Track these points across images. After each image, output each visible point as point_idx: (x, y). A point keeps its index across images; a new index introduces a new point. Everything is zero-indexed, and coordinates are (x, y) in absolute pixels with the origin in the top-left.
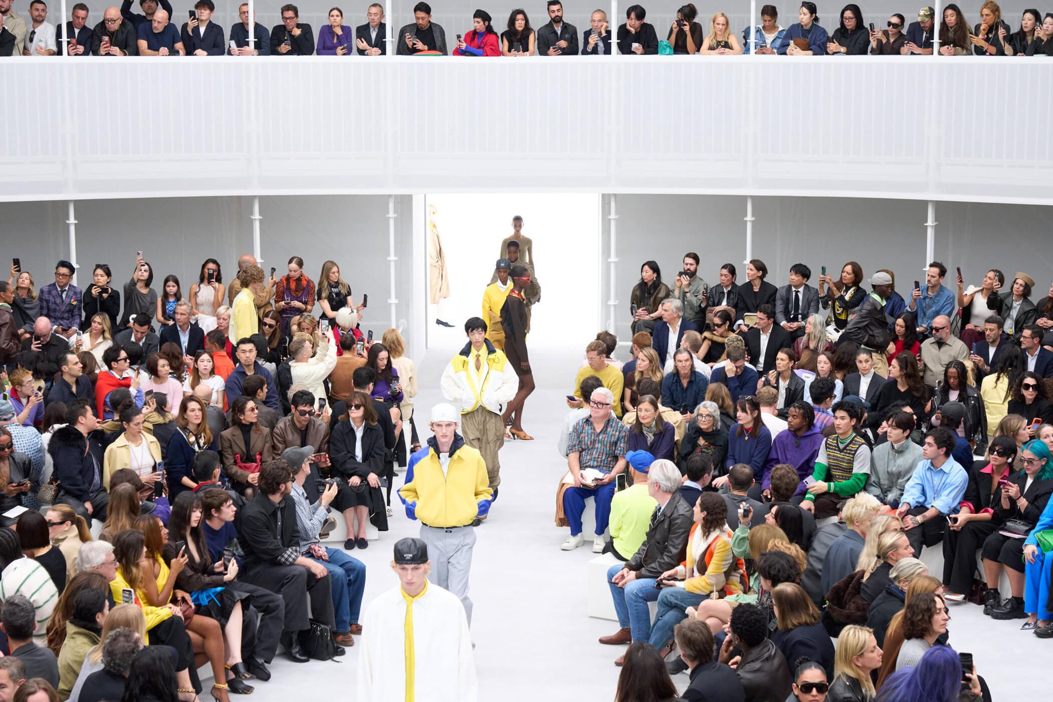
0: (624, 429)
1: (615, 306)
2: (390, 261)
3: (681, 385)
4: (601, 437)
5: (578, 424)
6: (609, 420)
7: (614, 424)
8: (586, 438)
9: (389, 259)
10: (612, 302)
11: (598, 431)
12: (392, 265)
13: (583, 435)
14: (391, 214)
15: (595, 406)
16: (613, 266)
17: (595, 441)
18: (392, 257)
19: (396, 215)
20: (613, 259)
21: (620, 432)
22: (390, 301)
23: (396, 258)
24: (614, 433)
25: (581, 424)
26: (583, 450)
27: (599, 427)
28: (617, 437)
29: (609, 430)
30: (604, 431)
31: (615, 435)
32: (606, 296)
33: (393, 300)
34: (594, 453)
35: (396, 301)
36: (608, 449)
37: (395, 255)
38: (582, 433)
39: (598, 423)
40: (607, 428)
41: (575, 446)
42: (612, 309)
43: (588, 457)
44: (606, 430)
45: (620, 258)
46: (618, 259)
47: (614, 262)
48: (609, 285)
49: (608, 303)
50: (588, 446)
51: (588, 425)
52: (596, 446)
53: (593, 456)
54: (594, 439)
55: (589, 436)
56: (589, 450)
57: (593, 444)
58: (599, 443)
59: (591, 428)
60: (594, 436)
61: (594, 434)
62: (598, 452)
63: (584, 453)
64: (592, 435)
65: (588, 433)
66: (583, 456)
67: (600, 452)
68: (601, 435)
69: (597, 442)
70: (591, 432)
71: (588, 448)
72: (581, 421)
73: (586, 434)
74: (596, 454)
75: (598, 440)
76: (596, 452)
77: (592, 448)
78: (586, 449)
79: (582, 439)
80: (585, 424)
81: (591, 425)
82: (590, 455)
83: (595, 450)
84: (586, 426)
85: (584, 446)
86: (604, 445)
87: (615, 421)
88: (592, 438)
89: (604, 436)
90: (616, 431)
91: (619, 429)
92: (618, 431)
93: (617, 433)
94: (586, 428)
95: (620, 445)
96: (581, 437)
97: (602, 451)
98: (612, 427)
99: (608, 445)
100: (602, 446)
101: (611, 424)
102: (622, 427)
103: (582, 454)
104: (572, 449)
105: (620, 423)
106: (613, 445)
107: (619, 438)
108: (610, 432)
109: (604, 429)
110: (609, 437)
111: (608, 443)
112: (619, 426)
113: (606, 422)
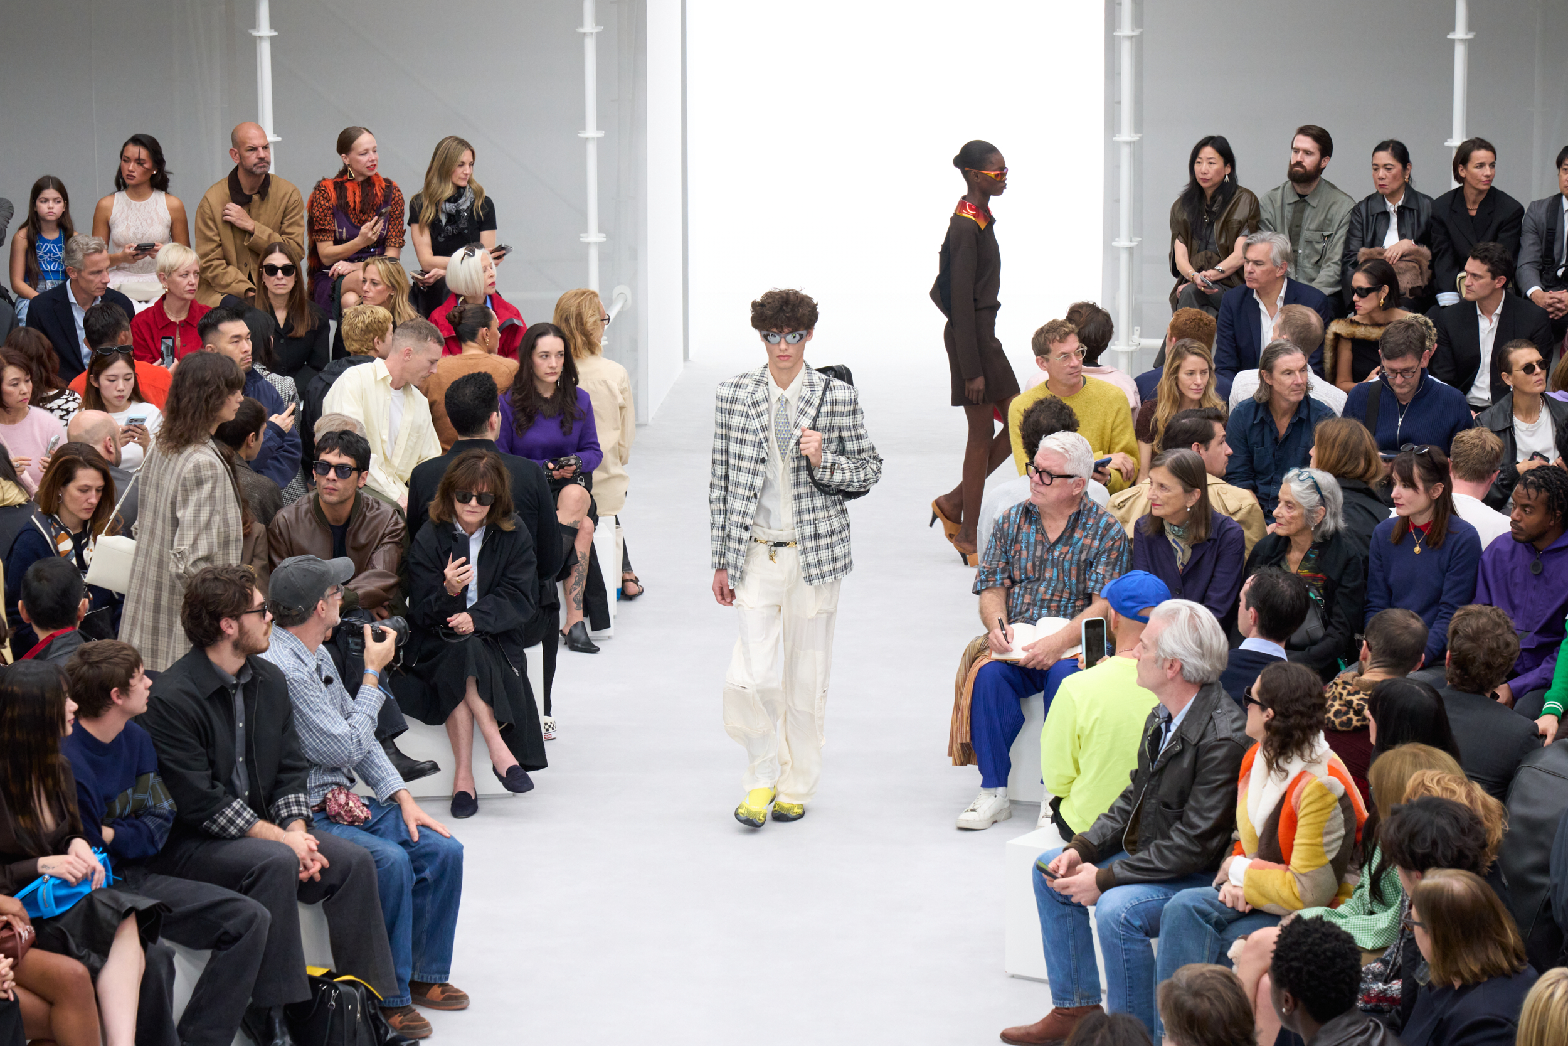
0: (1113, 532)
1: (1130, 250)
2: (586, 140)
3: (1273, 430)
4: (1056, 553)
5: (1005, 518)
6: (1078, 514)
7: (1090, 523)
8: (1024, 554)
9: (582, 135)
10: (1123, 242)
11: (1053, 536)
12: (592, 151)
14: (589, 26)
15: (1038, 478)
16: (1125, 152)
17: (1043, 562)
18: (592, 131)
19: (599, 29)
20: (1126, 135)
21: (1101, 540)
22: (585, 238)
23: (601, 134)
24: (1089, 541)
25: (1012, 518)
26: (1014, 583)
27: (1054, 529)
28: (1094, 551)
29: (1077, 535)
30: (1066, 537)
31: (1090, 547)
32: (1111, 233)
33: (593, 236)
34: (1042, 589)
35: (602, 238)
36: (1074, 581)
37: (599, 126)
38: (1015, 541)
39: (1054, 520)
40: (1073, 530)
41: (993, 573)
42: (1124, 257)
43: (1027, 599)
44: (1071, 536)
45: (1140, 135)
46: (1135, 138)
47: (1130, 143)
48: (1118, 201)
49: (1114, 244)
50: (1026, 574)
51: (1030, 523)
52: (1047, 575)
53: (1039, 597)
54: (1041, 556)
55: (1031, 548)
56: (1029, 582)
57: (1040, 570)
58: (1053, 568)
59: (1037, 529)
60: (1042, 549)
61: (1043, 545)
62: (1051, 588)
63: (1017, 589)
64: (1039, 548)
65: (1028, 542)
66: (1016, 596)
67: (1055, 588)
68: (1059, 545)
69: (1049, 564)
70: (1036, 541)
71: (1028, 578)
72: (1013, 512)
73: (1023, 545)
74: (1045, 592)
75: (1052, 559)
76: (1047, 589)
77: (1038, 579)
78: (1022, 581)
79: (1014, 557)
80: (1023, 520)
81: (1036, 520)
82: (1031, 594)
83: (1045, 583)
84: (1026, 525)
85: (1017, 574)
86: (1063, 572)
87: (1093, 515)
88: (1038, 554)
89: (1065, 549)
90: (1094, 539)
91: (1099, 533)
92: (1098, 537)
93: (1096, 543)
94: (1024, 530)
95: (1096, 568)
96: (1012, 552)
97: (1060, 586)
98: (1084, 528)
99: (1074, 572)
100: (1061, 575)
101: (1084, 520)
102: (1109, 526)
103: (1014, 593)
104: (988, 581)
105: (1104, 519)
106: (1085, 570)
107: (1098, 554)
108: (1080, 539)
109: (1067, 534)
110: (1077, 551)
111: (1074, 567)
112: (1102, 525)
113: (1073, 517)
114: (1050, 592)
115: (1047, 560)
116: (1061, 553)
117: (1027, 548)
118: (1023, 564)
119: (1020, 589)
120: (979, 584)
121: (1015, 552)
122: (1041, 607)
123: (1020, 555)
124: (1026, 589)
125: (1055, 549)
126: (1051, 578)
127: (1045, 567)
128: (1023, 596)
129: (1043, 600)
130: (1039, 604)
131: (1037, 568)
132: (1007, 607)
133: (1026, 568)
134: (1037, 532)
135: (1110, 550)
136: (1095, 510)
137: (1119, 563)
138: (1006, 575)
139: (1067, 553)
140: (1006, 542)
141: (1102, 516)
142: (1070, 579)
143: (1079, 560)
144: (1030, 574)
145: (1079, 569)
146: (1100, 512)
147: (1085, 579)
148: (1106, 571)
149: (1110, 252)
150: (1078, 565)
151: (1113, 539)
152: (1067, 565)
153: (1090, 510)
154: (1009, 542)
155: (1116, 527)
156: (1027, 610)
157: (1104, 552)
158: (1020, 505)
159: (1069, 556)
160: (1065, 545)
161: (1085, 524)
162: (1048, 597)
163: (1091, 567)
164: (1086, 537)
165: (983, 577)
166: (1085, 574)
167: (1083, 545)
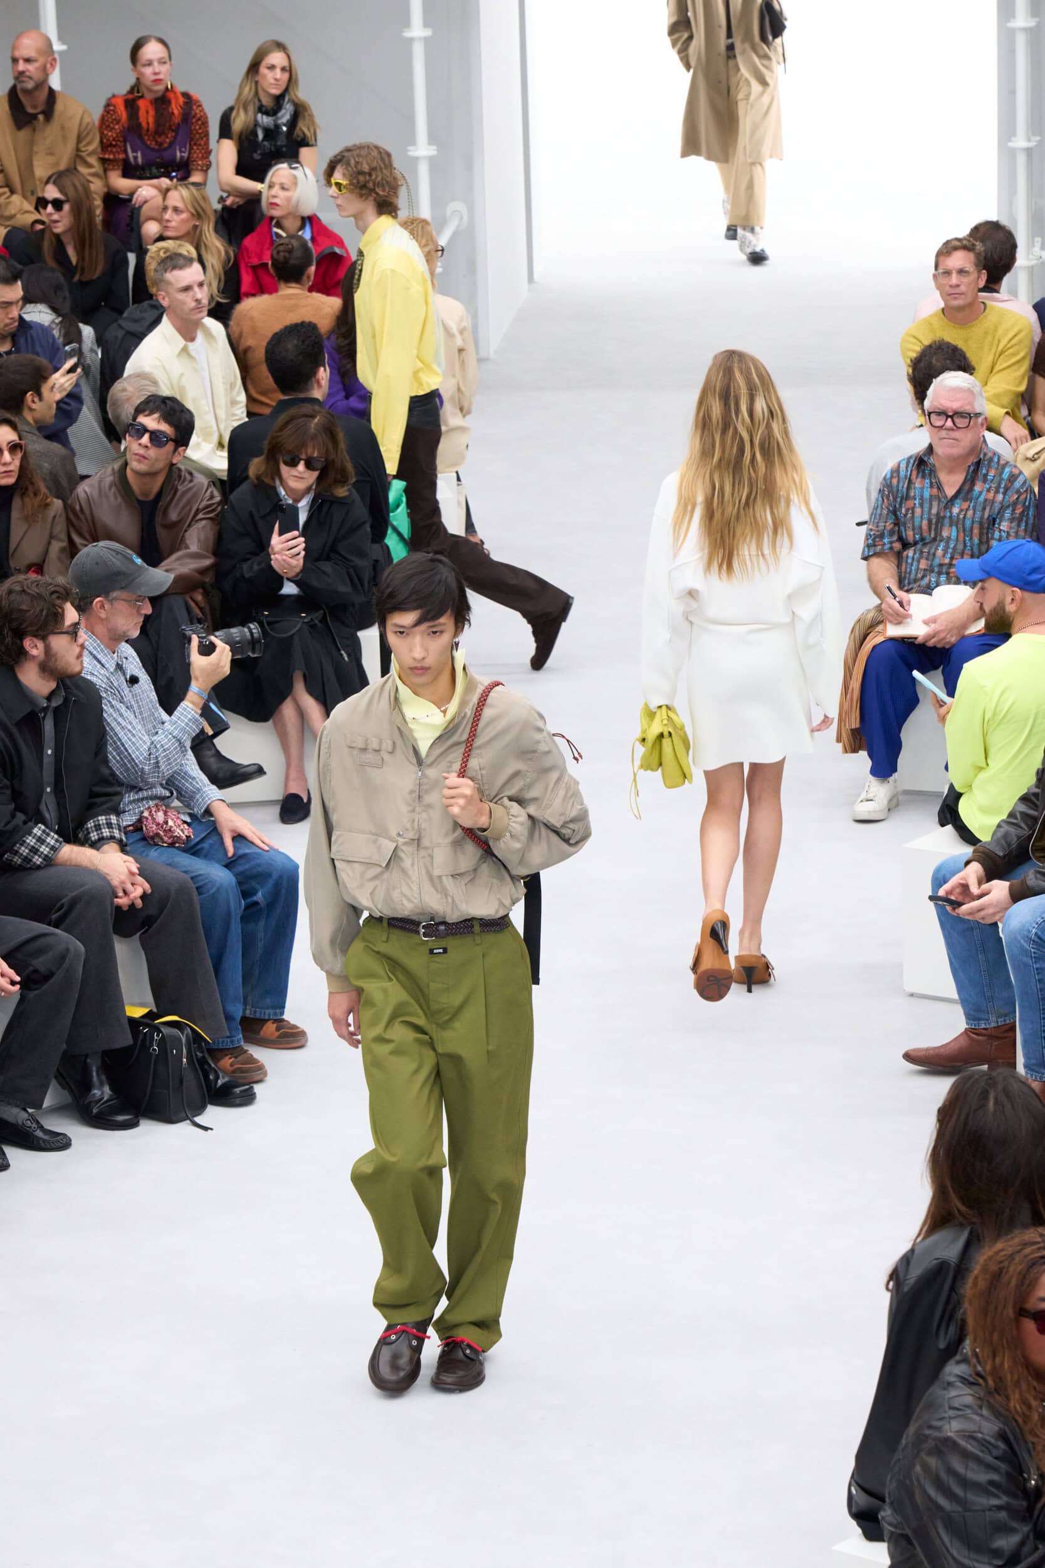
0: (1017, 484)
1: (1029, 151)
2: (412, 40)
4: (955, 510)
5: (896, 471)
6: (978, 464)
7: (992, 473)
8: (918, 511)
9: (408, 34)
10: (1020, 142)
11: (950, 492)
12: (418, 53)
13: (910, 504)
15: (949, 423)
16: (1021, 41)
17: (940, 519)
18: (417, 30)
20: (1022, 20)
21: (1004, 494)
22: (413, 152)
23: (428, 33)
24: (991, 495)
25: (902, 473)
28: (997, 506)
29: (977, 488)
30: (965, 492)
31: (993, 501)
32: (1007, 129)
33: (423, 151)
34: (940, 552)
35: (432, 153)
36: (976, 541)
37: (426, 24)
38: (907, 497)
39: (951, 471)
40: (973, 483)
41: (882, 536)
42: (1021, 160)
43: (923, 564)
44: (971, 489)
45: (1037, 19)
46: (1032, 23)
47: (1025, 30)
48: (1013, 92)
49: (1010, 144)
50: (921, 535)
51: (923, 477)
52: (945, 534)
53: (937, 561)
54: (938, 514)
55: (926, 505)
56: (925, 544)
57: (936, 529)
58: (951, 526)
59: (931, 483)
60: (939, 505)
61: (940, 501)
62: (950, 551)
63: (910, 552)
64: (935, 504)
65: (922, 498)
66: (910, 561)
67: (954, 549)
68: (958, 501)
69: (947, 521)
70: (931, 496)
71: (922, 539)
72: (903, 466)
73: (917, 502)
74: (944, 556)
75: (951, 517)
76: (945, 551)
77: (934, 539)
78: (916, 543)
79: (905, 515)
80: (914, 473)
81: (930, 475)
82: (927, 559)
83: (942, 544)
84: (919, 480)
85: (910, 535)
86: (964, 530)
87: (994, 465)
88: (934, 511)
89: (965, 505)
90: (997, 492)
91: (1003, 486)
92: (1001, 490)
93: (1000, 497)
94: (918, 485)
95: (999, 524)
96: (903, 510)
97: (960, 547)
98: (985, 480)
99: (976, 531)
100: (962, 534)
101: (984, 471)
102: (1013, 478)
103: (907, 556)
104: (875, 546)
105: (1007, 470)
106: (988, 528)
107: (1003, 509)
108: (980, 493)
109: (967, 487)
110: (979, 508)
111: (976, 526)
112: (1005, 476)
113: (972, 468)
114: (949, 556)
115: (944, 517)
116: (961, 510)
117: (921, 505)
118: (917, 524)
119: (915, 553)
120: (866, 549)
121: (907, 510)
122: (940, 573)
123: (913, 513)
124: (922, 552)
125: (953, 505)
126: (949, 538)
127: (942, 525)
128: (919, 562)
129: (941, 565)
130: (936, 569)
131: (933, 527)
132: (900, 573)
133: (920, 527)
134: (931, 486)
135: (1015, 503)
136: (996, 460)
137: (1025, 519)
138: (895, 538)
139: (967, 509)
140: (895, 499)
141: (1004, 467)
142: (971, 539)
143: (982, 517)
144: (925, 534)
145: (981, 528)
146: (1002, 462)
147: (988, 538)
148: (1011, 528)
149: (1007, 155)
150: (981, 523)
151: (1018, 492)
152: (968, 523)
153: (991, 460)
154: (899, 500)
155: (1021, 479)
156: (923, 578)
157: (1008, 507)
158: (911, 457)
159: (970, 513)
160: (965, 500)
161: (986, 475)
162: (947, 561)
163: (994, 524)
164: (988, 490)
165: (870, 541)
166: (987, 533)
167: (986, 500)
